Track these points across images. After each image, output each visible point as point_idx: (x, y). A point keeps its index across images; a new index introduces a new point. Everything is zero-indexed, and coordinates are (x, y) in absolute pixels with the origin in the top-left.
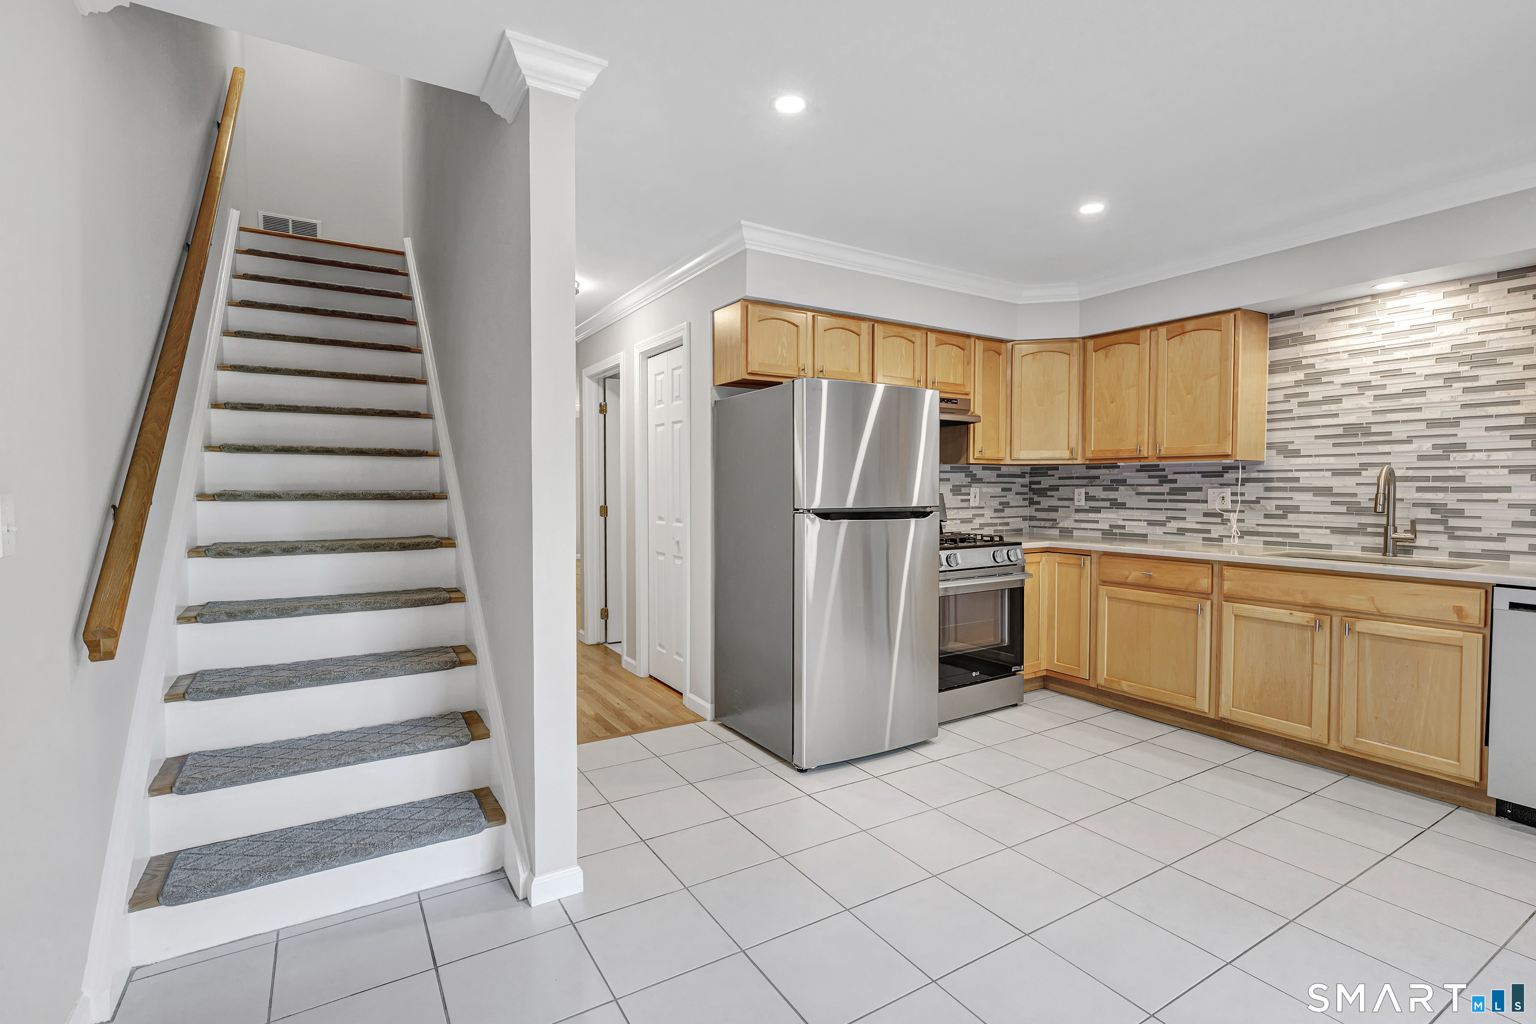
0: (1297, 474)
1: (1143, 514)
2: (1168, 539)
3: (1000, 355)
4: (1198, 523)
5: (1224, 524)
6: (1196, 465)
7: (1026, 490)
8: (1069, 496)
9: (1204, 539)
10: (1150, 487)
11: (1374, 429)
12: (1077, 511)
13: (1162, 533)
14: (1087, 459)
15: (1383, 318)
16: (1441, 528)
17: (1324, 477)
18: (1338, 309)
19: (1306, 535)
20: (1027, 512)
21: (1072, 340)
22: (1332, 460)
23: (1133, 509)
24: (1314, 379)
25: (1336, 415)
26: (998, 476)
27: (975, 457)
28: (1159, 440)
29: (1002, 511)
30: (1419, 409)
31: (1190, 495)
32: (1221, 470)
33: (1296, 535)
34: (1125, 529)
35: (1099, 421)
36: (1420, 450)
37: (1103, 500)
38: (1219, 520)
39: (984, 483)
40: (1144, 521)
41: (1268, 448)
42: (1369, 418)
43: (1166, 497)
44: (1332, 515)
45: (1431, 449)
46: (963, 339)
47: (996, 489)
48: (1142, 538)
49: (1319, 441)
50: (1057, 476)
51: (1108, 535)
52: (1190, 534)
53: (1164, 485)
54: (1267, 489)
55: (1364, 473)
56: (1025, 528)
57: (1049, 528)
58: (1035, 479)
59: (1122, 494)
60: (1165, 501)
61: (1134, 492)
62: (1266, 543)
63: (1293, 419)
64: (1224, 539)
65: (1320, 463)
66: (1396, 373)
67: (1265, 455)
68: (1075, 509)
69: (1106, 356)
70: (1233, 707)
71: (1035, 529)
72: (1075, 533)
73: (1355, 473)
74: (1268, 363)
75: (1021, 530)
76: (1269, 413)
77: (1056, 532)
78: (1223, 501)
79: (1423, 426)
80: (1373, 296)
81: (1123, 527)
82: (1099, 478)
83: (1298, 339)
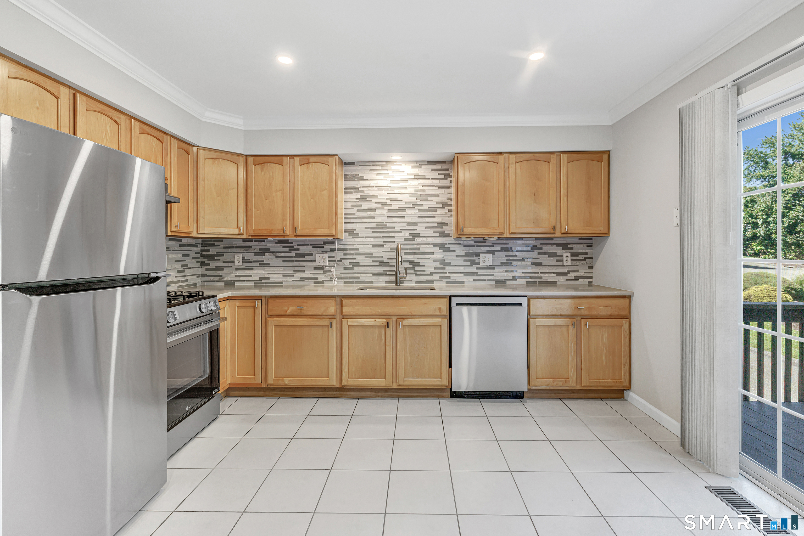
0: (358, 246)
1: (280, 270)
2: (295, 284)
3: (189, 154)
4: (311, 273)
5: (324, 274)
6: (310, 241)
7: (199, 255)
8: (231, 259)
9: (315, 283)
10: (284, 253)
11: (389, 225)
12: (237, 269)
13: (291, 281)
14: (249, 235)
15: (390, 173)
16: (412, 271)
17: (369, 248)
18: (373, 165)
19: (363, 278)
20: (199, 271)
21: (239, 155)
22: (372, 239)
23: (274, 267)
24: (364, 198)
25: (373, 217)
26: (180, 245)
27: (172, 230)
28: (296, 224)
29: (183, 271)
30: (404, 217)
31: (307, 258)
32: (323, 244)
33: (358, 278)
34: (269, 279)
35: (258, 211)
36: (405, 236)
37: (255, 262)
38: (322, 272)
39: (170, 250)
40: (281, 274)
41: (345, 232)
42: (386, 220)
43: (293, 259)
44: (373, 267)
45: (408, 236)
46: (163, 134)
47: (179, 255)
48: (280, 284)
49: (367, 230)
50: (222, 246)
51: (259, 284)
52: (307, 280)
53: (292, 252)
54: (345, 254)
55: (385, 246)
56: (198, 282)
57: (217, 281)
58: (206, 248)
59: (267, 258)
60: (293, 261)
61: (274, 257)
62: (345, 283)
63: (355, 218)
64: (325, 282)
65: (368, 241)
66: (395, 200)
67: (344, 236)
68: (236, 268)
69: (262, 170)
70: (348, 378)
71: (206, 283)
72: (236, 284)
73: (381, 246)
74: (344, 188)
75: (196, 284)
76: (345, 214)
77: (222, 284)
78: (324, 261)
79: (405, 225)
80: (387, 162)
81: (268, 278)
82: (251, 247)
83: (355, 177)
